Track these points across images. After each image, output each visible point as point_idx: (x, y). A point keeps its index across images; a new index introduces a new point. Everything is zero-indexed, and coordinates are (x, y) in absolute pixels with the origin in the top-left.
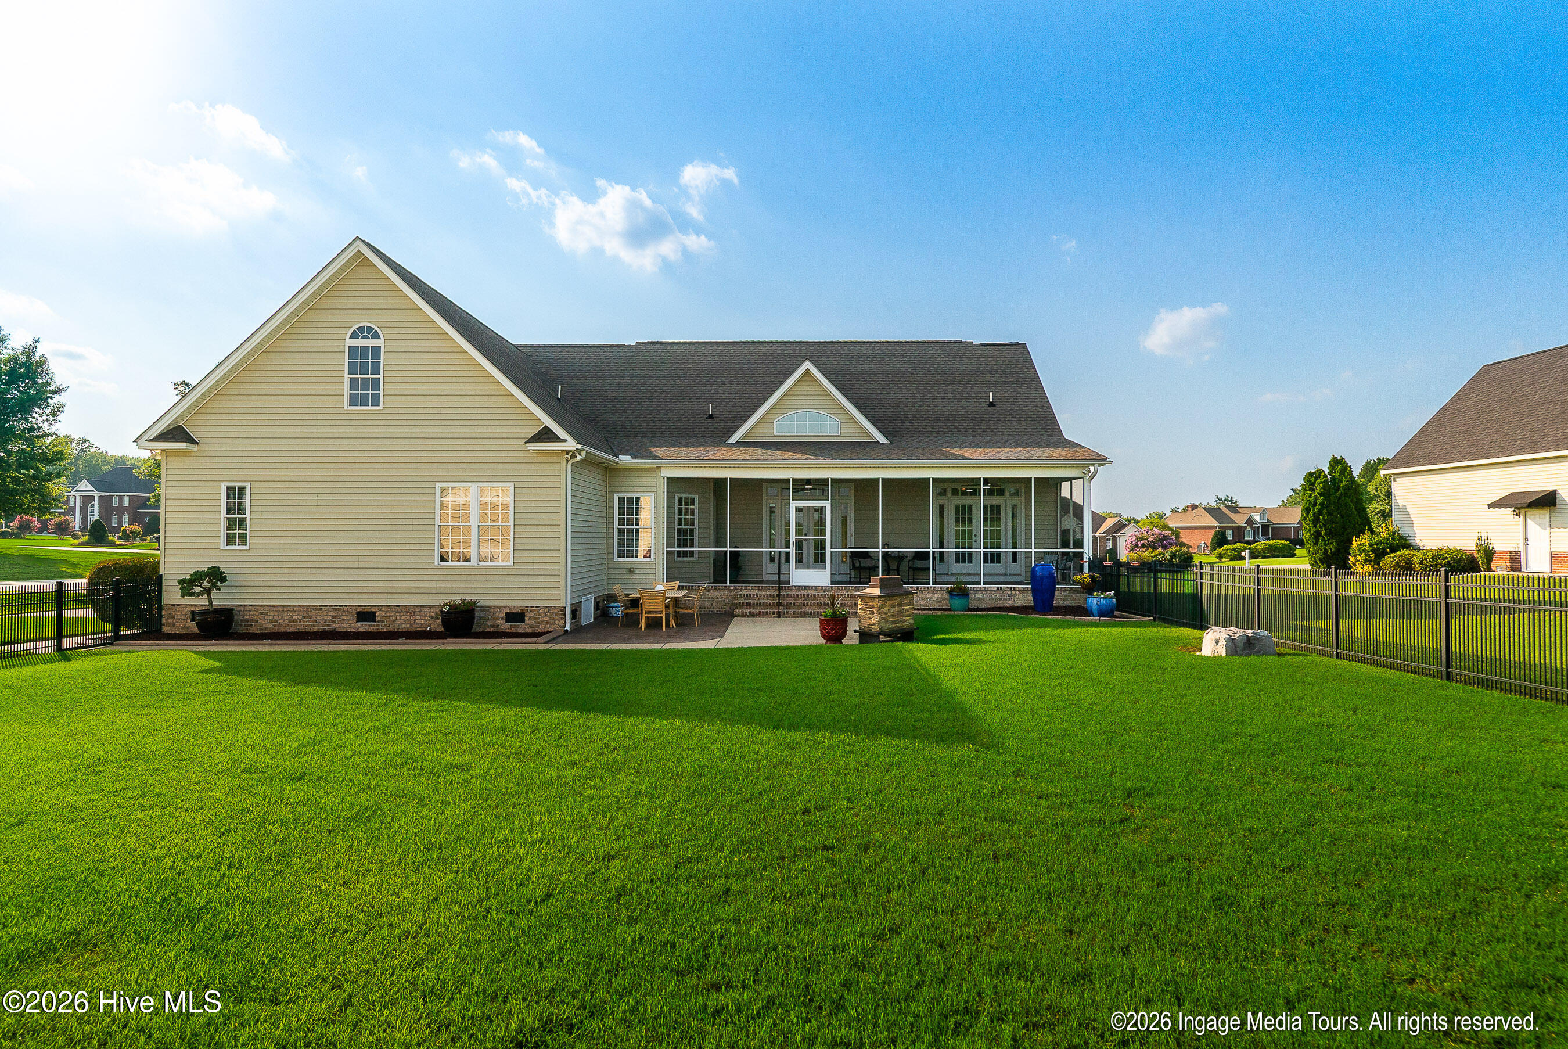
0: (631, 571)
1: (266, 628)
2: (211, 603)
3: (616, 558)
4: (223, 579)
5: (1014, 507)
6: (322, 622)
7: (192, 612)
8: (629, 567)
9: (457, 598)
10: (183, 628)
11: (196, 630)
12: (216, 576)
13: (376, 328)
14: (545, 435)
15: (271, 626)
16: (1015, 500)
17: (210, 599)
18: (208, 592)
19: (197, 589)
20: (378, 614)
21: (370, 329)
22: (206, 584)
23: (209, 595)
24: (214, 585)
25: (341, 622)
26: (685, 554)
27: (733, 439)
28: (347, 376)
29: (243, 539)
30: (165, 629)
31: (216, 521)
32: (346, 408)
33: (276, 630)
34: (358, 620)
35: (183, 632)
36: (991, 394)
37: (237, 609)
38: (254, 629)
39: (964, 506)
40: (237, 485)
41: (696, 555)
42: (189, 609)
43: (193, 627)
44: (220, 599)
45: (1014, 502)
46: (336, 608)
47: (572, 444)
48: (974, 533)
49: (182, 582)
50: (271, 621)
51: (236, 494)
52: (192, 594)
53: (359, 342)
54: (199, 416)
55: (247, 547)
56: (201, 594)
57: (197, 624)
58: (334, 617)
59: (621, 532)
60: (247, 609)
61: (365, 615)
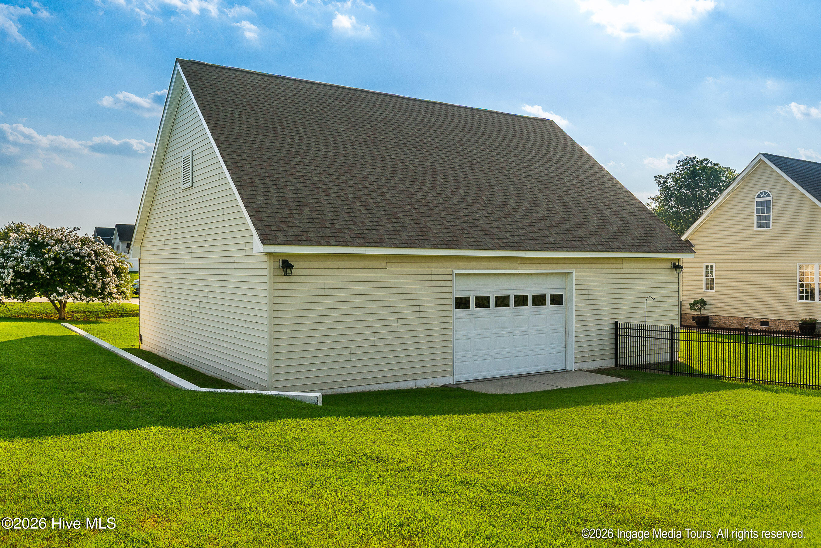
1: (722, 326)
2: (701, 313)
4: (705, 304)
6: (745, 325)
7: (693, 317)
9: (807, 317)
10: (689, 323)
11: (695, 324)
12: (703, 302)
13: (769, 192)
15: (724, 325)
17: (700, 312)
18: (699, 309)
19: (696, 308)
20: (770, 322)
21: (766, 193)
22: (699, 306)
23: (700, 310)
24: (702, 307)
25: (754, 325)
28: (755, 215)
29: (712, 288)
31: (701, 282)
32: (755, 229)
33: (726, 327)
34: (761, 325)
35: (689, 325)
37: (710, 317)
38: (717, 326)
40: (709, 264)
42: (691, 315)
43: (694, 323)
44: (704, 312)
46: (752, 319)
49: (690, 304)
50: (724, 323)
51: (709, 270)
52: (694, 310)
53: (761, 199)
54: (695, 236)
55: (714, 291)
56: (696, 310)
57: (696, 322)
58: (750, 323)
60: (714, 317)
61: (764, 323)
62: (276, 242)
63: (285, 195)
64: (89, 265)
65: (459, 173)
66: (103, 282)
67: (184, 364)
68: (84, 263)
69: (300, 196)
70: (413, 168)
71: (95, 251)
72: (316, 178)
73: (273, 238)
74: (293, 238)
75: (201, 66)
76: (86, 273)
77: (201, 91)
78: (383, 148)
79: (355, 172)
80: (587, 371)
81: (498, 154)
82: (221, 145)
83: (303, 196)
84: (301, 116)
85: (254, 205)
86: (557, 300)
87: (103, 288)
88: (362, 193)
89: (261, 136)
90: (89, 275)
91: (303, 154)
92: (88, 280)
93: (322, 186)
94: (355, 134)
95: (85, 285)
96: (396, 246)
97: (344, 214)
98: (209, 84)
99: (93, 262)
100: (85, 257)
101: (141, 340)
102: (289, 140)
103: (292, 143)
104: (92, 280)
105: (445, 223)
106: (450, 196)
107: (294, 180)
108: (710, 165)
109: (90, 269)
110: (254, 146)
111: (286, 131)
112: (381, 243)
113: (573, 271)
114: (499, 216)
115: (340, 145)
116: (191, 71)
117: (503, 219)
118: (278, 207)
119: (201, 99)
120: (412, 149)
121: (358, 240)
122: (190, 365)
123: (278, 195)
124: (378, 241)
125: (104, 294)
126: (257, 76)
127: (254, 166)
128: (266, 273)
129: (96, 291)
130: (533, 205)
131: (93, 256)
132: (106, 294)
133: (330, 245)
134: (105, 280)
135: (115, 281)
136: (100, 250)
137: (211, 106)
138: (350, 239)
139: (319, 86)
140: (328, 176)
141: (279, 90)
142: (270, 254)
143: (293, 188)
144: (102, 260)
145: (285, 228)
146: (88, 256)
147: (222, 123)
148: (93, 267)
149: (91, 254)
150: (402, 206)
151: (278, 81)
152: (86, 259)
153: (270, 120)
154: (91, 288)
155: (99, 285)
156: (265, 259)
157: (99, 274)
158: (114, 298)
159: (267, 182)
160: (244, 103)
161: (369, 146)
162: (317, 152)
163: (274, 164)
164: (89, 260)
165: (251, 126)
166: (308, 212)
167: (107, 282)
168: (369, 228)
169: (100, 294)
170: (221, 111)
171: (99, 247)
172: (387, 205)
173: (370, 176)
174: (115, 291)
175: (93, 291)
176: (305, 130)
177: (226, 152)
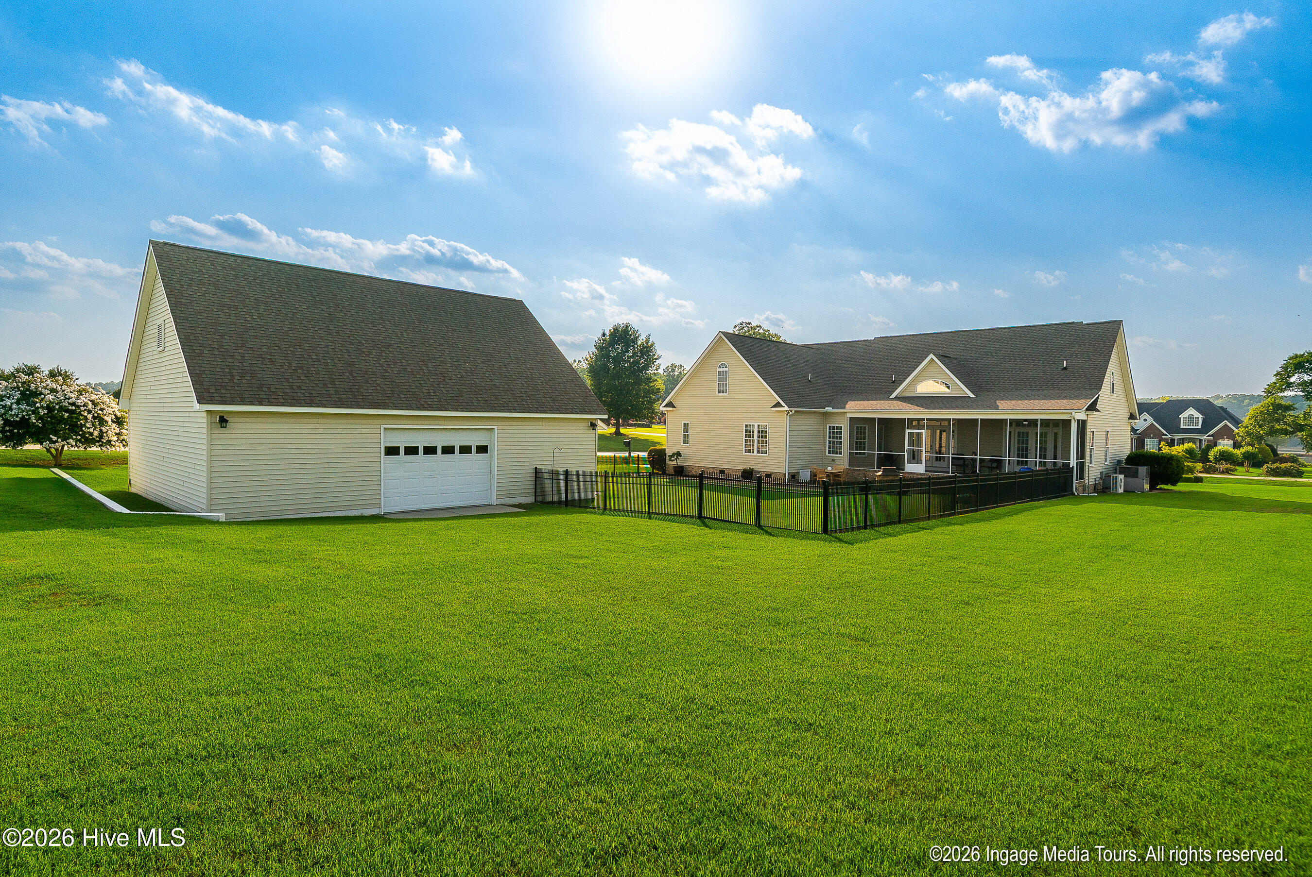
0: (833, 460)
1: (694, 474)
2: (678, 464)
3: (827, 454)
4: (681, 456)
5: (1056, 434)
6: (710, 473)
7: (674, 467)
8: (832, 458)
9: (747, 467)
12: (679, 454)
13: (726, 364)
14: (778, 405)
16: (1055, 430)
19: (673, 459)
20: (726, 471)
21: (724, 364)
22: (677, 457)
23: (678, 461)
24: (679, 458)
26: (860, 453)
27: (893, 396)
28: (717, 382)
29: (688, 442)
30: (667, 472)
31: (680, 435)
32: (716, 394)
34: (720, 474)
35: (672, 473)
36: (1065, 362)
37: (685, 467)
38: (691, 474)
39: (1023, 433)
40: (686, 423)
41: (866, 455)
42: (673, 465)
43: (674, 472)
44: (680, 462)
45: (1056, 431)
46: (714, 468)
47: (786, 408)
48: (1029, 448)
49: (670, 456)
50: (695, 472)
51: (686, 427)
53: (721, 370)
54: (676, 398)
55: (689, 445)
56: (676, 460)
58: (713, 472)
59: (830, 442)
60: (688, 466)
61: (722, 472)
62: (211, 401)
63: (230, 364)
64: (86, 414)
65: (408, 346)
66: (101, 430)
67: (159, 502)
68: (80, 412)
69: (245, 364)
70: (363, 342)
71: (93, 401)
72: (264, 350)
73: (209, 399)
74: (228, 399)
75: (174, 248)
76: (81, 422)
77: (169, 271)
78: (339, 324)
79: (305, 345)
80: (508, 506)
81: (454, 330)
82: (178, 321)
83: (248, 365)
84: (266, 295)
85: (198, 372)
86: (482, 449)
87: (101, 436)
88: (307, 363)
89: (219, 313)
90: (85, 424)
91: (257, 329)
92: (84, 429)
93: (269, 357)
94: (316, 311)
95: (81, 433)
96: (325, 406)
97: (283, 380)
98: (178, 265)
99: (90, 412)
100: (81, 406)
101: (130, 483)
102: (247, 316)
103: (249, 319)
104: (89, 428)
105: (379, 388)
106: (392, 366)
107: (242, 352)
108: (761, 331)
109: (86, 418)
110: (210, 321)
111: (246, 308)
112: (310, 404)
113: (496, 427)
114: (433, 383)
115: (297, 322)
116: (163, 252)
117: (436, 386)
118: (222, 374)
119: (167, 279)
120: (370, 325)
121: (290, 401)
122: (162, 503)
123: (224, 364)
124: (309, 402)
125: (102, 442)
126: (230, 257)
127: (206, 339)
128: (205, 426)
129: (93, 438)
130: (469, 374)
131: (90, 406)
132: (105, 441)
133: (262, 405)
134: (103, 428)
135: (114, 429)
136: (99, 400)
137: (176, 285)
138: (282, 400)
139: (293, 267)
140: (277, 348)
141: (250, 270)
142: (207, 411)
143: (240, 358)
144: (100, 410)
145: (223, 391)
146: (84, 406)
147: (183, 301)
148: (90, 416)
149: (88, 403)
150: (342, 374)
151: (251, 262)
152: (82, 408)
153: (232, 298)
154: (87, 435)
155: (96, 433)
156: (205, 414)
157: (97, 423)
158: (114, 446)
159: (217, 353)
160: (211, 282)
161: (326, 322)
162: (272, 327)
163: (226, 337)
164: (85, 410)
165: (213, 304)
166: (249, 378)
167: (105, 431)
168: (304, 391)
169: (98, 442)
170: (185, 289)
171: (97, 397)
172: (328, 373)
173: (318, 349)
174: (115, 438)
175: (91, 439)
176: (266, 308)
177: (181, 327)
